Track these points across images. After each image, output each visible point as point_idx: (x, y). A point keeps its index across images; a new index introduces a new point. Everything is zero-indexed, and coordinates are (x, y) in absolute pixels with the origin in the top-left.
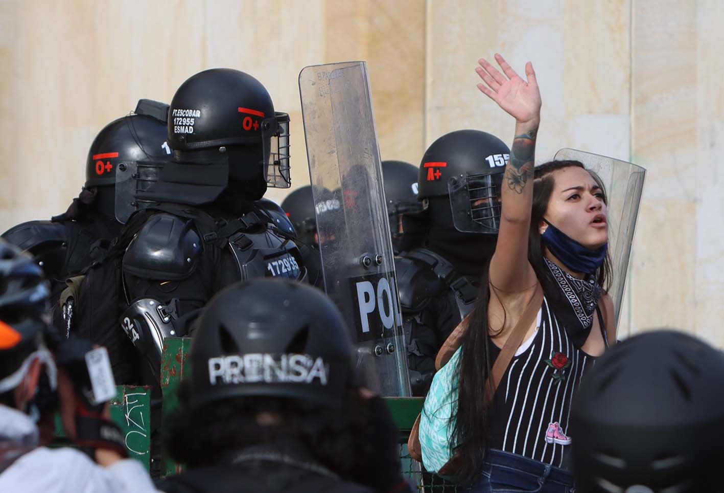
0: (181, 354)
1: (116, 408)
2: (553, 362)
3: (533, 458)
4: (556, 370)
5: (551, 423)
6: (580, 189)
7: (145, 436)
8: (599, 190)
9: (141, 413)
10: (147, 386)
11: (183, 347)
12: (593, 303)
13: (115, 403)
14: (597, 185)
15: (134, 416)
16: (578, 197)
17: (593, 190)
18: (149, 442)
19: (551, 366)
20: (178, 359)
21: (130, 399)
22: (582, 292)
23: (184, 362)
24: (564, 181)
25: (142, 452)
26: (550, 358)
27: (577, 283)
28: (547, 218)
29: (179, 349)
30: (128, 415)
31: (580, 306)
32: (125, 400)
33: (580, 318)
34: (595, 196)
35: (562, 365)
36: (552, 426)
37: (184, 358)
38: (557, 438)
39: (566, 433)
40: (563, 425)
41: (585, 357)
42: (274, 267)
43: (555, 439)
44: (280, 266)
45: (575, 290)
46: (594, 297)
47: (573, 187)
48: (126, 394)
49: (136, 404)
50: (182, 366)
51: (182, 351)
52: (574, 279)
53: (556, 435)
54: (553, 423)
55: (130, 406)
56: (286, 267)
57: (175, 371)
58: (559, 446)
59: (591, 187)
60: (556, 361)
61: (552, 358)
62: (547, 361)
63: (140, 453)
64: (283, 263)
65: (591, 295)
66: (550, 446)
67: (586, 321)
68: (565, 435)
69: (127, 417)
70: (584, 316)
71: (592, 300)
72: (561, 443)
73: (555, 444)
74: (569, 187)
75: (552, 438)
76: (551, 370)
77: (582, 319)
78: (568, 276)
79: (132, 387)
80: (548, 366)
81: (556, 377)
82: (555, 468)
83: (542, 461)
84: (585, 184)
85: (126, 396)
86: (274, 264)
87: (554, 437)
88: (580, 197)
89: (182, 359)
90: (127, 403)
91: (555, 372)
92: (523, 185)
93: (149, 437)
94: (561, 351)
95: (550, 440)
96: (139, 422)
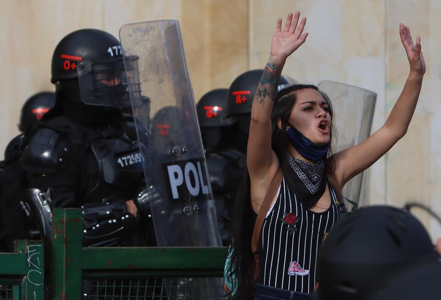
0: (64, 219)
1: (21, 255)
2: (286, 220)
3: (282, 288)
4: (289, 225)
5: (292, 262)
6: (313, 103)
7: (41, 273)
8: (326, 106)
9: (38, 258)
10: (41, 240)
11: (65, 214)
12: (317, 176)
13: (21, 252)
14: (325, 102)
15: (33, 260)
16: (311, 108)
17: (322, 104)
18: (43, 277)
19: (285, 222)
20: (62, 222)
21: (31, 249)
22: (306, 170)
23: (66, 224)
24: (303, 98)
25: (38, 284)
26: (284, 218)
27: (302, 164)
28: (290, 122)
29: (63, 215)
30: (29, 259)
31: (306, 179)
32: (27, 250)
33: (309, 187)
34: (323, 109)
35: (293, 222)
36: (292, 264)
37: (66, 222)
38: (297, 271)
39: (303, 268)
40: (301, 263)
41: (314, 214)
42: (123, 161)
43: (296, 272)
44: (128, 160)
45: (301, 169)
46: (316, 172)
47: (308, 101)
48: (27, 245)
49: (35, 252)
50: (64, 226)
51: (65, 217)
52: (299, 162)
53: (296, 270)
54: (293, 262)
55: (31, 254)
56: (132, 160)
57: (60, 230)
58: (300, 277)
59: (321, 102)
60: (288, 219)
61: (284, 217)
62: (281, 220)
63: (37, 285)
64: (131, 158)
65: (313, 171)
66: (293, 277)
67: (313, 189)
68: (303, 269)
69: (29, 260)
70: (311, 185)
71: (315, 174)
72: (301, 275)
73: (296, 276)
74: (305, 102)
75: (293, 272)
76: (285, 226)
77: (310, 188)
78: (296, 160)
79: (31, 241)
80: (283, 223)
81: (289, 230)
82: (298, 293)
83: (289, 289)
84: (317, 100)
85: (27, 247)
86: (123, 158)
87: (295, 271)
88: (312, 109)
89: (65, 222)
90: (29, 251)
91: (288, 227)
92: (263, 99)
93: (43, 274)
94: (291, 212)
95: (292, 273)
96: (37, 264)
